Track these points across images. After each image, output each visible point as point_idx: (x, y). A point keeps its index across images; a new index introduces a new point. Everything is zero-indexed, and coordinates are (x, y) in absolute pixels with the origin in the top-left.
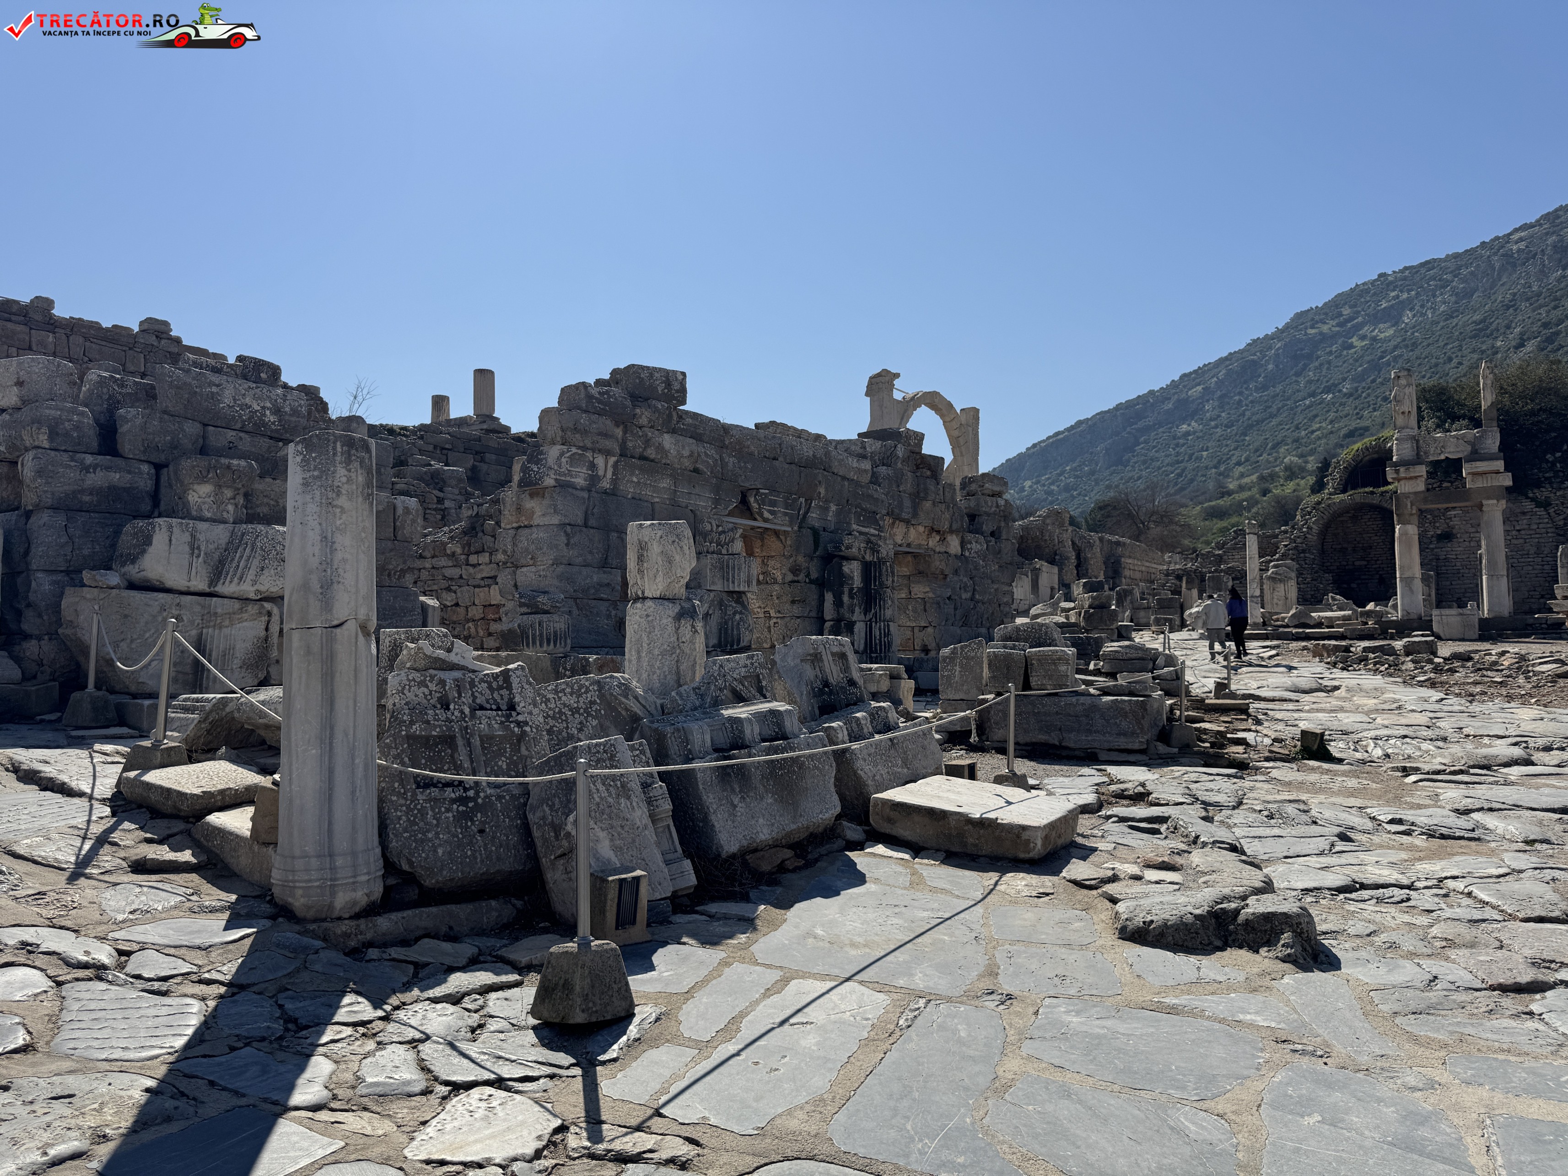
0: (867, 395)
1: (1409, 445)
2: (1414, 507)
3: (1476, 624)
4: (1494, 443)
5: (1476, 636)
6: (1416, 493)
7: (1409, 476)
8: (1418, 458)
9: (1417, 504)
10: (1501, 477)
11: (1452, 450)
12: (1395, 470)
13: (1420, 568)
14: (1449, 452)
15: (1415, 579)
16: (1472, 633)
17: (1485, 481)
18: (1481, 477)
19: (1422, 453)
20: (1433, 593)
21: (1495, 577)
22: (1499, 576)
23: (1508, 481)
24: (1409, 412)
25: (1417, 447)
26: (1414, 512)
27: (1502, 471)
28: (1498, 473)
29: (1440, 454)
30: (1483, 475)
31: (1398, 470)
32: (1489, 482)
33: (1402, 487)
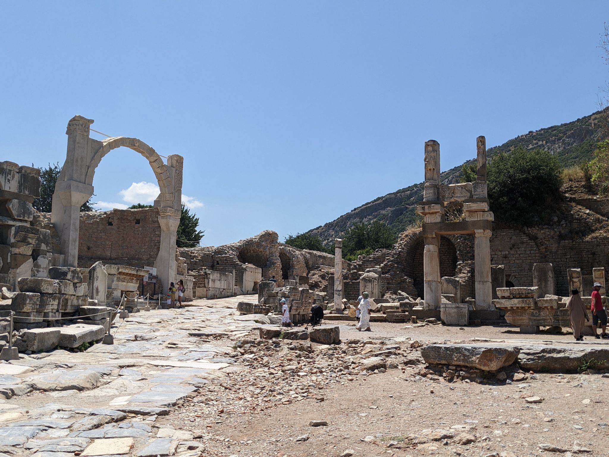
0: (67, 133)
1: (432, 191)
2: (434, 233)
3: (467, 315)
4: (483, 191)
5: (466, 323)
6: (435, 223)
7: (431, 211)
8: (438, 200)
9: (436, 231)
10: (486, 214)
11: (459, 195)
12: (422, 207)
13: (439, 274)
14: (457, 197)
15: (434, 282)
16: (464, 320)
17: (476, 216)
18: (474, 214)
19: (441, 197)
20: (458, 293)
21: (481, 282)
22: (484, 282)
23: (490, 217)
24: (434, 169)
25: (438, 193)
26: (434, 236)
27: (487, 210)
28: (484, 211)
29: (451, 198)
30: (476, 213)
31: (424, 207)
32: (479, 217)
33: (427, 219)
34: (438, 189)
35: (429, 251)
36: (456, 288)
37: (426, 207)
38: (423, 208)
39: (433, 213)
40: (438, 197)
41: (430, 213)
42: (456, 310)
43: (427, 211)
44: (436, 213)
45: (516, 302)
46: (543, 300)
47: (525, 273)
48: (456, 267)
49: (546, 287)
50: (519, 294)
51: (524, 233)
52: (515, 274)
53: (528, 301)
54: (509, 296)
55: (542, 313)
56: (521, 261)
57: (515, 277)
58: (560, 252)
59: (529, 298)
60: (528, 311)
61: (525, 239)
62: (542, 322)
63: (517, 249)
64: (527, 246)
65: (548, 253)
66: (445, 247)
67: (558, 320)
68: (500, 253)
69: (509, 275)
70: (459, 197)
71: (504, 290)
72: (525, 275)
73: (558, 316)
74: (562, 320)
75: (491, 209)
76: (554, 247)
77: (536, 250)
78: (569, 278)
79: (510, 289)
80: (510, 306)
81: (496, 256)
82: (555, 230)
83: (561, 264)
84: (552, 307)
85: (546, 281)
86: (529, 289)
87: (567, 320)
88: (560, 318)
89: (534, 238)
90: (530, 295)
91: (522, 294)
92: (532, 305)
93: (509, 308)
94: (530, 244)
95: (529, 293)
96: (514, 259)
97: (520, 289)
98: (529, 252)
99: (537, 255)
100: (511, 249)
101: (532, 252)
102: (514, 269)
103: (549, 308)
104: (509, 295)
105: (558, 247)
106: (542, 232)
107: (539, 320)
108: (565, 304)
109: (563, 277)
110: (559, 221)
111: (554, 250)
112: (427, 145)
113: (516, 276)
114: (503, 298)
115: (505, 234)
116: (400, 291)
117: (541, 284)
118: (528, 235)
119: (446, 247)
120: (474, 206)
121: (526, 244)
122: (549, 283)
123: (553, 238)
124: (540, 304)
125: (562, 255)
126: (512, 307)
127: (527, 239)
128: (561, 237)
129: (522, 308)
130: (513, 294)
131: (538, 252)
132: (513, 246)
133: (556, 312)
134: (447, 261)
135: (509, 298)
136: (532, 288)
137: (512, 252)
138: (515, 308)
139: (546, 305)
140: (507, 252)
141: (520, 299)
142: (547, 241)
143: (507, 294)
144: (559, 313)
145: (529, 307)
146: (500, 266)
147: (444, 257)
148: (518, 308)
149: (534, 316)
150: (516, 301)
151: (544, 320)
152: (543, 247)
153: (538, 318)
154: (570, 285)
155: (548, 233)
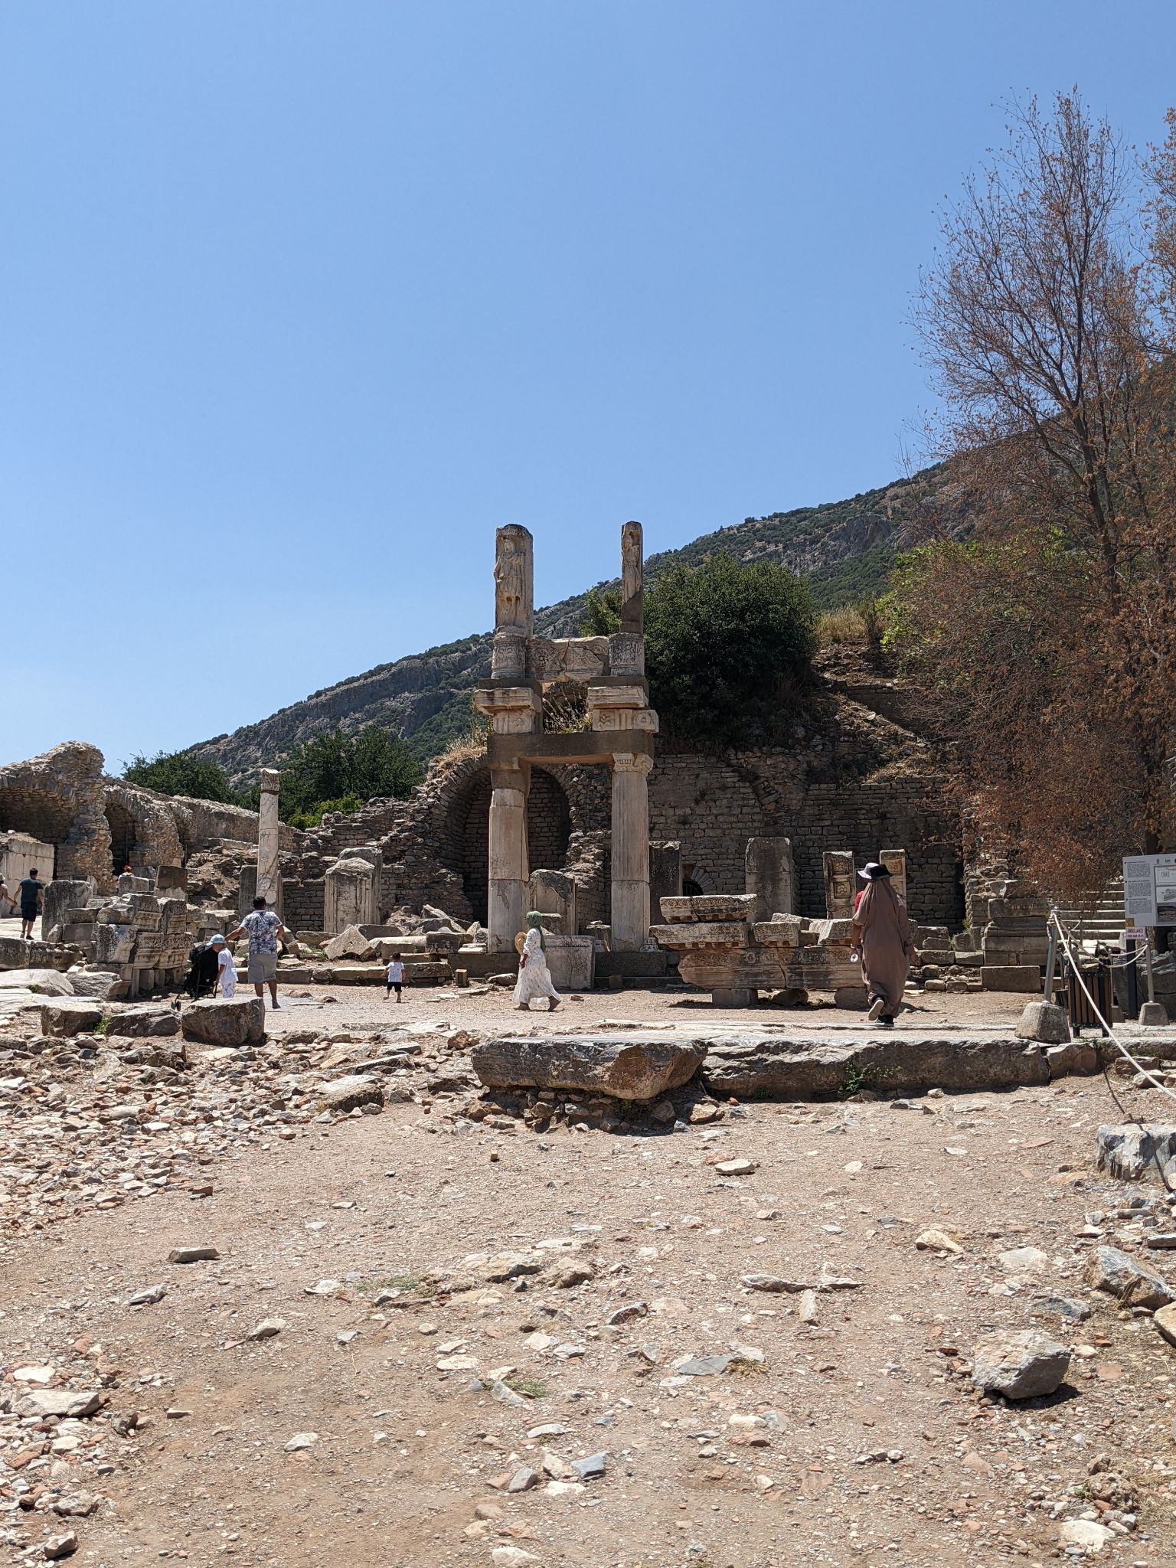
1: (512, 654)
2: (515, 759)
3: (589, 963)
4: (634, 659)
5: (587, 984)
6: (519, 735)
7: (509, 705)
8: (527, 677)
9: (519, 754)
10: (640, 715)
11: (577, 667)
12: (488, 693)
13: (526, 863)
14: (572, 671)
15: (513, 883)
16: (582, 978)
17: (618, 721)
18: (612, 715)
19: (533, 670)
20: (572, 909)
21: (625, 883)
22: (632, 883)
23: (650, 722)
24: (517, 598)
25: (527, 659)
26: (516, 767)
27: (642, 706)
28: (636, 708)
29: (559, 672)
30: (616, 711)
31: (492, 693)
32: (623, 723)
33: (500, 724)
34: (528, 648)
35: (502, 804)
36: (565, 897)
37: (498, 693)
38: (491, 697)
39: (513, 710)
40: (527, 670)
41: (506, 709)
42: (563, 952)
43: (499, 703)
44: (521, 708)
45: (704, 932)
46: (767, 926)
47: (728, 862)
48: (565, 844)
49: (775, 894)
50: (713, 911)
51: (729, 765)
52: (705, 862)
53: (732, 930)
54: (690, 918)
55: (763, 957)
56: (719, 832)
57: (706, 871)
58: (808, 811)
59: (735, 920)
60: (732, 954)
61: (730, 778)
62: (764, 978)
63: (712, 804)
64: (735, 796)
65: (782, 814)
66: (542, 796)
67: (800, 974)
68: (671, 812)
69: (692, 866)
70: (578, 670)
71: (678, 901)
72: (729, 865)
73: (799, 963)
74: (808, 974)
75: (653, 703)
76: (794, 798)
77: (754, 806)
78: (826, 873)
79: (691, 900)
80: (691, 940)
81: (662, 820)
82: (800, 758)
83: (810, 840)
84: (786, 942)
85: (775, 881)
86: (735, 900)
87: (819, 974)
88: (805, 969)
89: (750, 777)
90: (736, 915)
91: (720, 911)
92: (742, 938)
93: (689, 946)
94: (742, 790)
95: (734, 910)
96: (703, 826)
97: (716, 899)
98: (737, 811)
99: (755, 817)
100: (697, 802)
101: (745, 810)
102: (702, 852)
103: (780, 944)
104: (689, 914)
105: (804, 799)
106: (769, 763)
107: (757, 975)
108: (817, 936)
109: (814, 872)
110: (808, 739)
111: (795, 805)
112: (501, 536)
113: (708, 869)
114: (676, 920)
115: (684, 765)
116: (427, 907)
117: (764, 888)
118: (737, 770)
119: (546, 795)
120: (614, 695)
121: (732, 790)
122: (782, 884)
123: (793, 777)
124: (759, 937)
125: (813, 818)
126: (695, 944)
127: (736, 779)
128: (812, 776)
129: (719, 944)
130: (699, 911)
131: (757, 810)
132: (703, 794)
133: (796, 955)
134: (546, 830)
135: (688, 921)
136: (743, 897)
137: (699, 810)
138: (701, 946)
139: (773, 938)
140: (688, 811)
141: (715, 925)
142: (780, 784)
143: (684, 912)
144: (802, 958)
145: (735, 944)
146: (670, 844)
147: (539, 820)
148: (708, 944)
149: (746, 964)
150: (705, 927)
151: (768, 973)
152: (771, 798)
153: (755, 970)
154: (829, 890)
155: (783, 766)
